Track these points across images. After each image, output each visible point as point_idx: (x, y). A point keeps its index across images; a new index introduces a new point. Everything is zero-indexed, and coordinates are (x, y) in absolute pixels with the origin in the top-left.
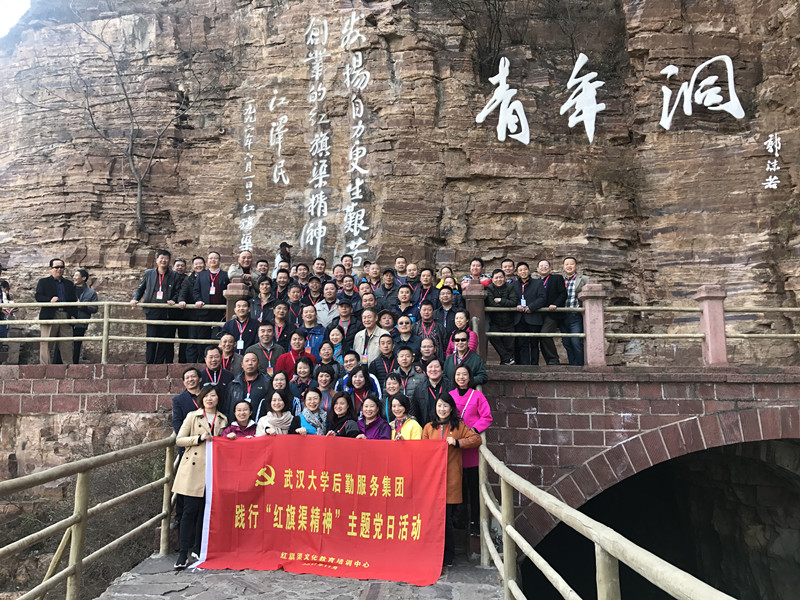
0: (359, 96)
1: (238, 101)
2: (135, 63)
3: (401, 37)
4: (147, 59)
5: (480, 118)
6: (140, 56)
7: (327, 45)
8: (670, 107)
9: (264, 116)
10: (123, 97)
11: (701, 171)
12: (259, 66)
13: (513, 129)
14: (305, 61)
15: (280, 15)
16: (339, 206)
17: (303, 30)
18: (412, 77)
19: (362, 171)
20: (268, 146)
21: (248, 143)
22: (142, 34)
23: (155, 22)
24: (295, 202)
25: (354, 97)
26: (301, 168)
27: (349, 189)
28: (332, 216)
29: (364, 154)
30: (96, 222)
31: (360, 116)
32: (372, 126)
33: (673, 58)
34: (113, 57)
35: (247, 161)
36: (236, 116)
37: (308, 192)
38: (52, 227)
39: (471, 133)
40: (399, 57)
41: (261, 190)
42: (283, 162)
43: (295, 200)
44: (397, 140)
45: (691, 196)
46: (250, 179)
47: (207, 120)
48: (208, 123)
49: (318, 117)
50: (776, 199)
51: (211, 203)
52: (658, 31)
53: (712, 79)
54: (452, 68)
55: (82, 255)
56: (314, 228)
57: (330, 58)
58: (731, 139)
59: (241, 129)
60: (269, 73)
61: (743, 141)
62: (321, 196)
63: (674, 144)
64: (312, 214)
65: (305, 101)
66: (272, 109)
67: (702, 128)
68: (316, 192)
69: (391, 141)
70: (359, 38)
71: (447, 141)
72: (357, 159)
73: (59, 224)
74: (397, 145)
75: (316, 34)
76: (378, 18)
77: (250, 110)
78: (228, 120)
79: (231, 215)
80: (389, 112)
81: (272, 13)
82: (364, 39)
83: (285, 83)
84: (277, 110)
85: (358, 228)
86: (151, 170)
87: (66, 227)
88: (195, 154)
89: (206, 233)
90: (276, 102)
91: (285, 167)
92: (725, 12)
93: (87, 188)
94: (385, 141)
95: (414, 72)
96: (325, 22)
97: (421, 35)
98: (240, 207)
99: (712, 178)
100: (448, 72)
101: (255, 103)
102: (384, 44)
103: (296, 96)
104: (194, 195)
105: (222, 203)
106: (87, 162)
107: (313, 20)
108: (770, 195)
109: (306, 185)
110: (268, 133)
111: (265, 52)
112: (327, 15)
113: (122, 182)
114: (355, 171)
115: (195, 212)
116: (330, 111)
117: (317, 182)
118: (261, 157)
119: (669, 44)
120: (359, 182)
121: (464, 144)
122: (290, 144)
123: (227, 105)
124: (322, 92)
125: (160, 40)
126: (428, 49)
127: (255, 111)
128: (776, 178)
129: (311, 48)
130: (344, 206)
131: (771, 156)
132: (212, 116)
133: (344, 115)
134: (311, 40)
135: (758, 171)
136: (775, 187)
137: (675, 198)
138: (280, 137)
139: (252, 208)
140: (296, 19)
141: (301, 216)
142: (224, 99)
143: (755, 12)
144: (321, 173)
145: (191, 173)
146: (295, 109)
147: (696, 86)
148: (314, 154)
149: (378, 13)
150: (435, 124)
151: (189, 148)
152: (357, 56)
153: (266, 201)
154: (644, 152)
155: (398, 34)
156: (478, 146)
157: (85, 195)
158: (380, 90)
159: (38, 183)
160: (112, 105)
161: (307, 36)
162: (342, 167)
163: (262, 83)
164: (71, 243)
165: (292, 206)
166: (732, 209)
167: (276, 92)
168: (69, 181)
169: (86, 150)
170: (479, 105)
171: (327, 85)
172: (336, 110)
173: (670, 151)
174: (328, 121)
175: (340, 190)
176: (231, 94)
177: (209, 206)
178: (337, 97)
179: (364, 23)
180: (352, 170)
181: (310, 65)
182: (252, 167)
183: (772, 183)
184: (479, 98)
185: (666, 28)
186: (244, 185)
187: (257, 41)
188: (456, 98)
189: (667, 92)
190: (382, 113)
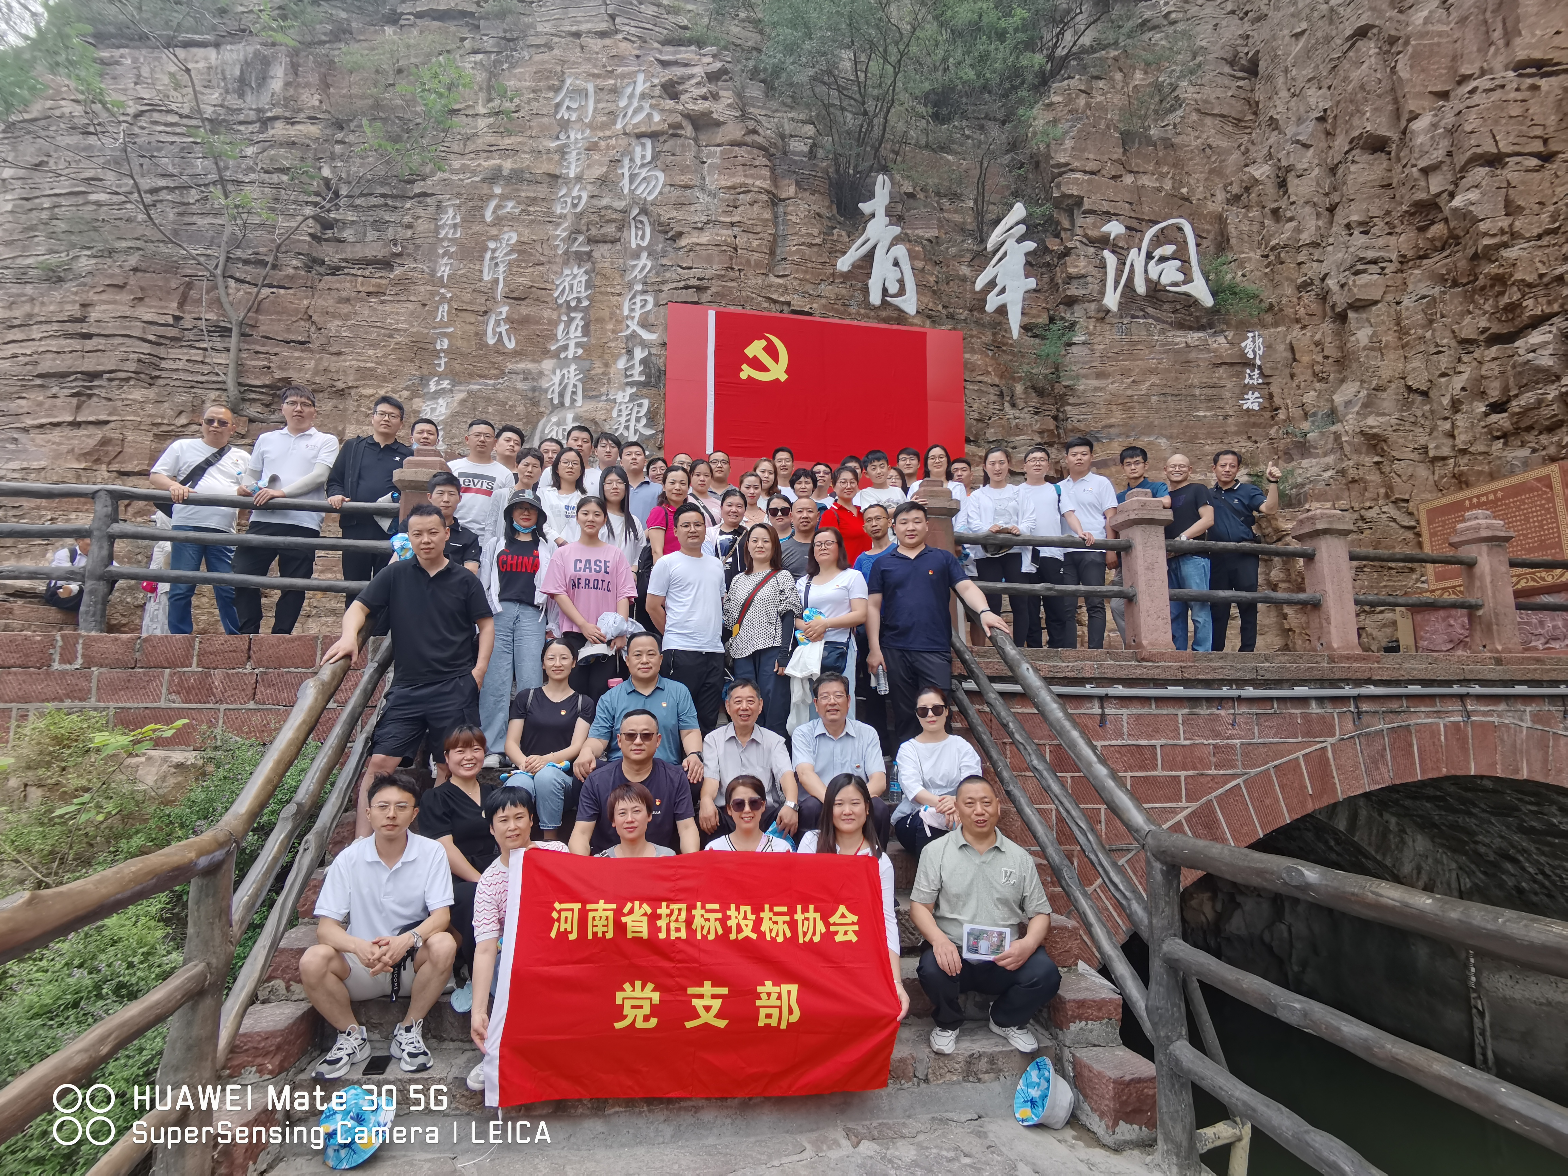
0: (644, 211)
1: (429, 200)
2: (242, 128)
3: (718, 124)
4: (266, 123)
5: (844, 264)
6: (252, 115)
7: (591, 122)
8: (1117, 283)
9: (476, 228)
10: (213, 177)
11: (1155, 379)
12: (471, 147)
13: (893, 288)
14: (553, 145)
15: (513, 66)
16: (603, 390)
17: (551, 94)
18: (733, 187)
19: (646, 335)
20: (481, 280)
21: (444, 270)
22: (257, 79)
23: (285, 60)
24: (525, 379)
25: (635, 212)
26: (537, 323)
27: (621, 364)
28: (591, 405)
29: (650, 306)
30: (145, 392)
31: (644, 244)
32: (665, 261)
33: (1115, 215)
34: (199, 111)
35: (441, 302)
36: (422, 226)
37: (547, 364)
38: (55, 396)
39: (826, 289)
40: (714, 155)
41: (465, 355)
42: (505, 309)
43: (527, 376)
44: (707, 288)
45: (1140, 413)
46: (445, 335)
47: (369, 229)
48: (371, 235)
49: (571, 238)
50: (1254, 425)
51: (371, 369)
52: (1092, 173)
53: (1168, 249)
54: (798, 184)
55: (112, 450)
56: (558, 424)
57: (596, 144)
58: (1194, 337)
59: (433, 248)
60: (488, 158)
61: (1210, 341)
62: (572, 373)
63: (1117, 337)
64: (556, 401)
65: (549, 213)
66: (489, 217)
67: (1152, 317)
68: (564, 363)
69: (699, 289)
70: (649, 115)
71: (788, 298)
72: (637, 314)
73: (67, 392)
74: (706, 297)
75: (574, 105)
76: (681, 88)
77: (449, 217)
78: (409, 233)
79: (406, 393)
80: (695, 240)
81: (497, 63)
82: (657, 118)
83: (517, 177)
84: (498, 221)
85: (636, 431)
86: (257, 307)
87: (82, 396)
88: (344, 285)
89: (359, 422)
90: (498, 207)
91: (509, 320)
92: (1175, 166)
93: (129, 328)
94: (687, 287)
95: (738, 180)
96: (591, 88)
97: (751, 124)
98: (424, 380)
99: (1168, 390)
100: (792, 190)
101: (459, 206)
102: (689, 131)
103: (533, 201)
104: (339, 354)
105: (391, 372)
106: (132, 281)
107: (568, 82)
108: (1246, 419)
109: (546, 353)
110: (481, 259)
111: (482, 124)
112: (595, 76)
113: (203, 324)
114: (634, 335)
115: (340, 385)
116: (594, 231)
117: (565, 348)
118: (467, 297)
119: (1111, 194)
120: (639, 354)
121: (815, 306)
122: (520, 280)
123: (408, 205)
124: (580, 197)
125: (291, 91)
126: (761, 148)
127: (458, 220)
128: (1257, 394)
129: (565, 125)
130: (612, 392)
131: (1250, 364)
132: (379, 225)
133: (615, 241)
134: (563, 113)
135: (1229, 385)
136: (1256, 407)
137: (1117, 417)
138: (501, 269)
139: (445, 384)
140: (542, 74)
141: (535, 403)
142: (405, 197)
143: (1212, 171)
144: (572, 335)
145: (334, 316)
146: (533, 221)
147: (1149, 256)
148: (560, 301)
149: (683, 80)
150: (770, 268)
151: (333, 274)
152: (643, 145)
153: (471, 375)
154: (1074, 349)
155: (715, 116)
156: (837, 311)
157: (126, 340)
158: (680, 205)
159: (30, 316)
160: (193, 191)
161: (558, 106)
162: (610, 327)
163: (474, 173)
164: (90, 427)
165: (520, 385)
166: (1196, 437)
167: (498, 190)
168: (94, 315)
169: (133, 260)
170: (839, 246)
171: (589, 187)
172: (603, 231)
173: (1111, 347)
174: (587, 249)
175: (607, 365)
176: (417, 188)
177: (364, 374)
178: (606, 208)
179: (657, 91)
180: (629, 332)
181: (562, 152)
182: (449, 312)
183: (1252, 401)
184: (840, 236)
185: (1104, 172)
186: (433, 343)
187: (468, 106)
188: (804, 231)
189: (1111, 259)
190: (683, 242)
